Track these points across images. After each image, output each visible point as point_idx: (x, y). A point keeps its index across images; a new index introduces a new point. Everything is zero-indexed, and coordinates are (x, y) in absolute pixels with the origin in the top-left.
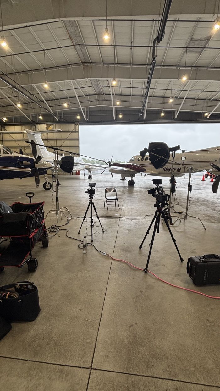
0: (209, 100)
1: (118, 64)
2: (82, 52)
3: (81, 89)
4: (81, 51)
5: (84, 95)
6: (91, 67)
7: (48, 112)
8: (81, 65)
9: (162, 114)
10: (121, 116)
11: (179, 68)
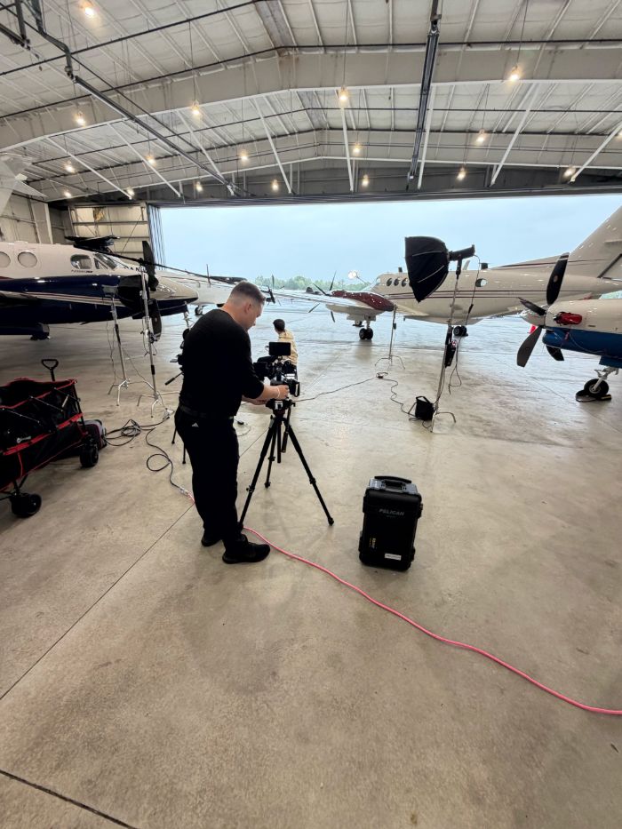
0: (582, 134)
1: (358, 46)
2: (274, 19)
3: (281, 118)
4: (272, 15)
5: (288, 133)
6: (297, 60)
7: (211, 175)
8: (274, 55)
9: (461, 176)
10: (365, 182)
11: (508, 48)
